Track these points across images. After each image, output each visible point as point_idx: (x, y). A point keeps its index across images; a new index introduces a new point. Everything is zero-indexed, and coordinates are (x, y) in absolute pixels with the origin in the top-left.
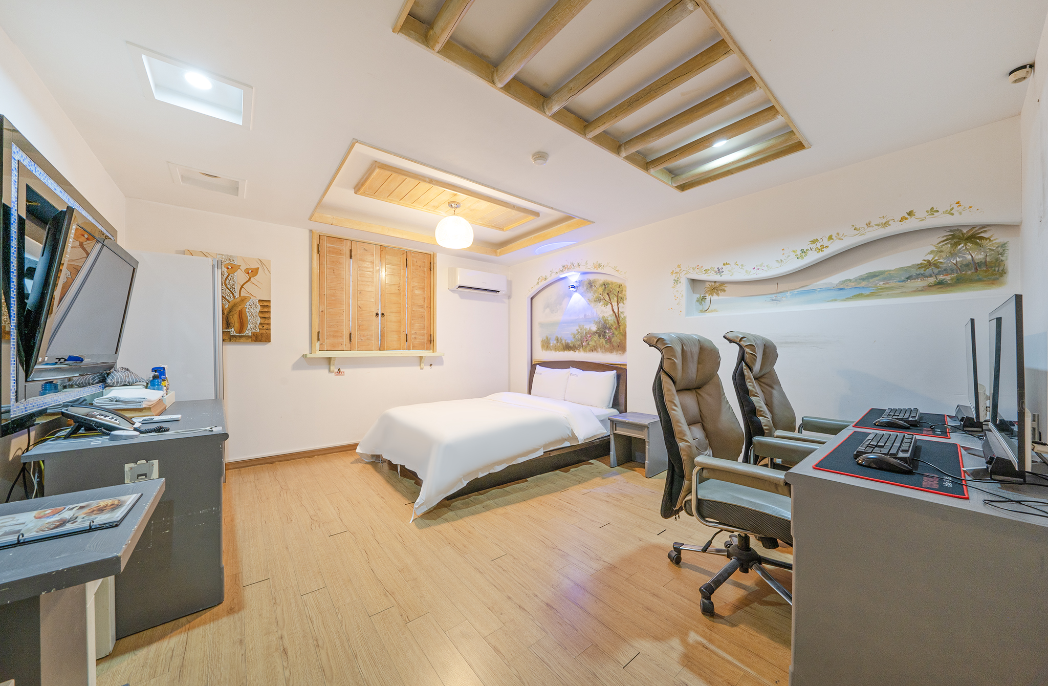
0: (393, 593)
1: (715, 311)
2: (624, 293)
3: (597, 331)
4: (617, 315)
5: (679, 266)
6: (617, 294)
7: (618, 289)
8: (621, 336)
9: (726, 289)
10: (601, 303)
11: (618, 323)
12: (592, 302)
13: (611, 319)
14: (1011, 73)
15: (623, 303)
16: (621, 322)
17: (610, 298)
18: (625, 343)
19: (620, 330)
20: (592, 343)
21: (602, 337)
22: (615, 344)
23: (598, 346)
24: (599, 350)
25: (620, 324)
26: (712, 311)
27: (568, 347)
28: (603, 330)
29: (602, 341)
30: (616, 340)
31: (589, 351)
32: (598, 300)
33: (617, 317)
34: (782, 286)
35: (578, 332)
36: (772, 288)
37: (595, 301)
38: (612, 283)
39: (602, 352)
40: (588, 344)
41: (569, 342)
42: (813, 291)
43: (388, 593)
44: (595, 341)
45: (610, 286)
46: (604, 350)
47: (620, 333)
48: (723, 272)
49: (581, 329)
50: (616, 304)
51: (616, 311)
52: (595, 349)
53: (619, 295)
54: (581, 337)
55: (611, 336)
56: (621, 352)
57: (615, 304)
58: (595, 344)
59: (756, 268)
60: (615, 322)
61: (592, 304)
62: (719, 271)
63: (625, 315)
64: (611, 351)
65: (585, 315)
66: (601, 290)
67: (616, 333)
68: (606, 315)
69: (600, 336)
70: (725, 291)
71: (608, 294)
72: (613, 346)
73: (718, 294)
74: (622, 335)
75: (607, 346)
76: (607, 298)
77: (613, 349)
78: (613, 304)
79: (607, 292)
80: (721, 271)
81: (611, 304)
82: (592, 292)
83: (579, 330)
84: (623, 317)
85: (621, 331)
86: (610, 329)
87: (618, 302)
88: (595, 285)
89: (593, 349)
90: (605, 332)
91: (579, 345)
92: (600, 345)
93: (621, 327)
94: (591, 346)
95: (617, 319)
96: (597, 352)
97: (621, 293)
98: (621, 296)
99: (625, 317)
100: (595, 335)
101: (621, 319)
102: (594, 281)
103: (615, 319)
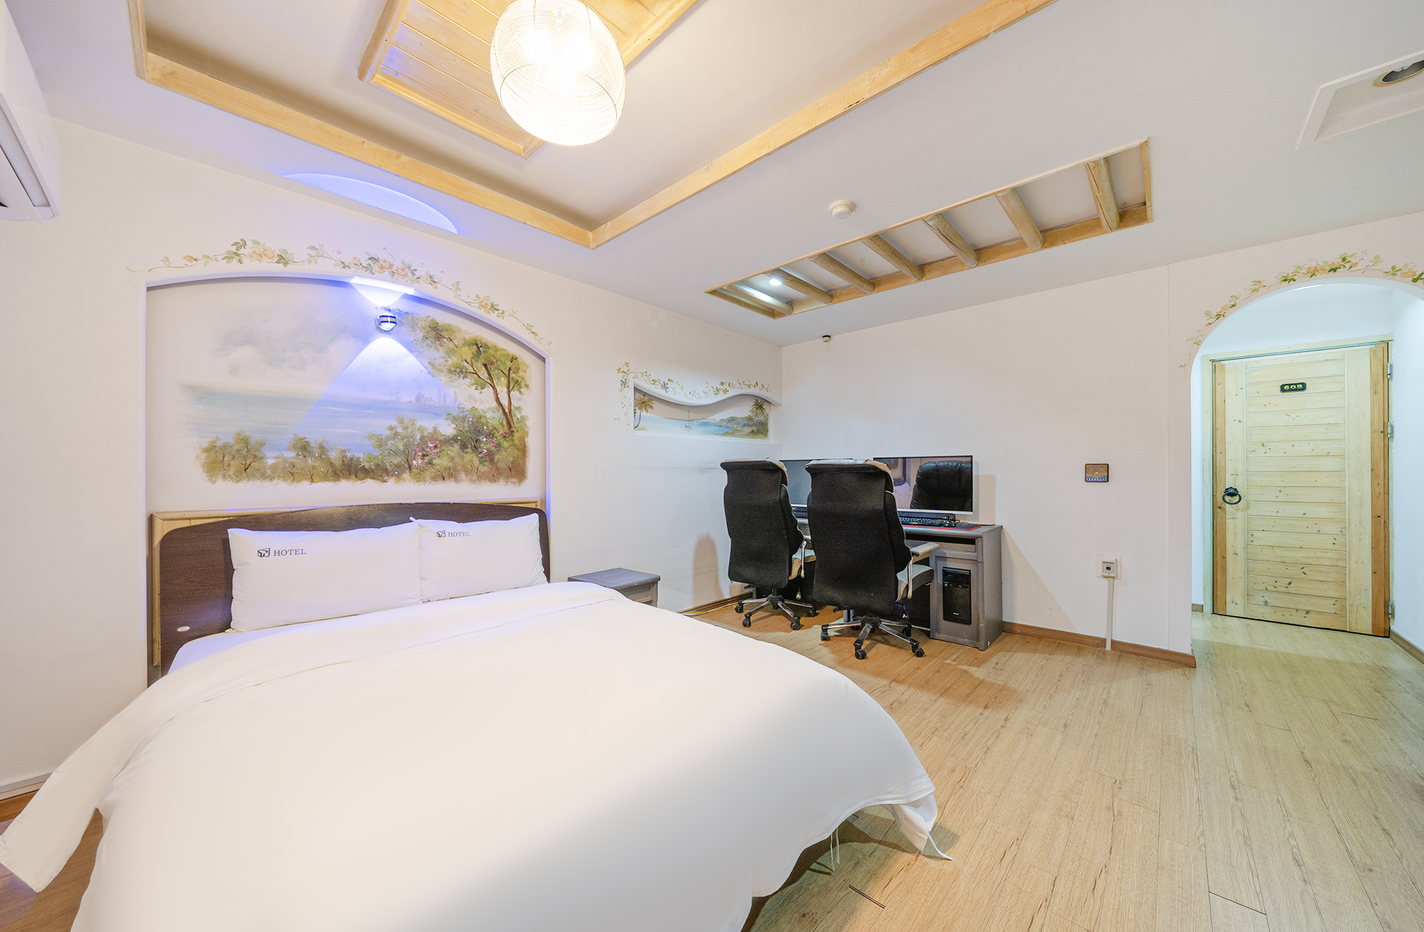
0: (1109, 808)
1: (643, 429)
2: (521, 373)
3: (457, 436)
4: (507, 411)
5: (627, 364)
6: (507, 373)
7: (509, 364)
8: (516, 452)
9: (653, 406)
10: (467, 381)
11: (510, 427)
12: (441, 371)
13: (493, 418)
14: (824, 337)
15: (520, 392)
16: (516, 424)
17: (489, 374)
18: (524, 463)
19: (513, 440)
20: (441, 462)
21: (469, 450)
22: (502, 465)
23: (459, 467)
24: (463, 476)
25: (514, 429)
26: (642, 429)
27: (351, 469)
28: (473, 436)
29: (471, 458)
30: (503, 458)
31: (434, 478)
32: (461, 372)
33: (508, 415)
34: (692, 415)
35: (396, 434)
36: (683, 414)
37: (450, 371)
38: (495, 347)
39: (472, 481)
40: (430, 463)
41: (361, 456)
42: (706, 424)
43: (1115, 813)
44: (452, 459)
45: (492, 352)
46: (476, 477)
47: (514, 445)
48: (668, 388)
49: (406, 428)
50: (505, 390)
51: (505, 403)
52: (451, 476)
53: (512, 375)
54: (406, 445)
55: (493, 449)
56: (515, 480)
57: (502, 390)
58: (451, 465)
59: (692, 393)
60: (502, 424)
61: (443, 378)
62: (665, 386)
63: (523, 414)
64: (493, 478)
65: (419, 398)
66: (468, 353)
67: (505, 444)
68: (481, 407)
69: (464, 446)
70: (652, 408)
71: (485, 365)
72: (498, 469)
73: (646, 410)
74: (518, 449)
75: (484, 469)
76: (483, 373)
77: (499, 474)
78: (498, 389)
79: (482, 361)
80: (667, 386)
81: (494, 388)
82: (441, 349)
83: (400, 430)
84: (518, 416)
85: (516, 442)
86: (490, 435)
87: (508, 387)
88: (452, 337)
89: (448, 475)
90: (477, 441)
91: (398, 466)
92: (464, 466)
93: (516, 435)
94: (438, 467)
95: (507, 418)
96: (456, 480)
97: (516, 372)
98: (516, 378)
99: (523, 419)
100: (452, 446)
101: (514, 418)
102: (449, 329)
103: (503, 417)
